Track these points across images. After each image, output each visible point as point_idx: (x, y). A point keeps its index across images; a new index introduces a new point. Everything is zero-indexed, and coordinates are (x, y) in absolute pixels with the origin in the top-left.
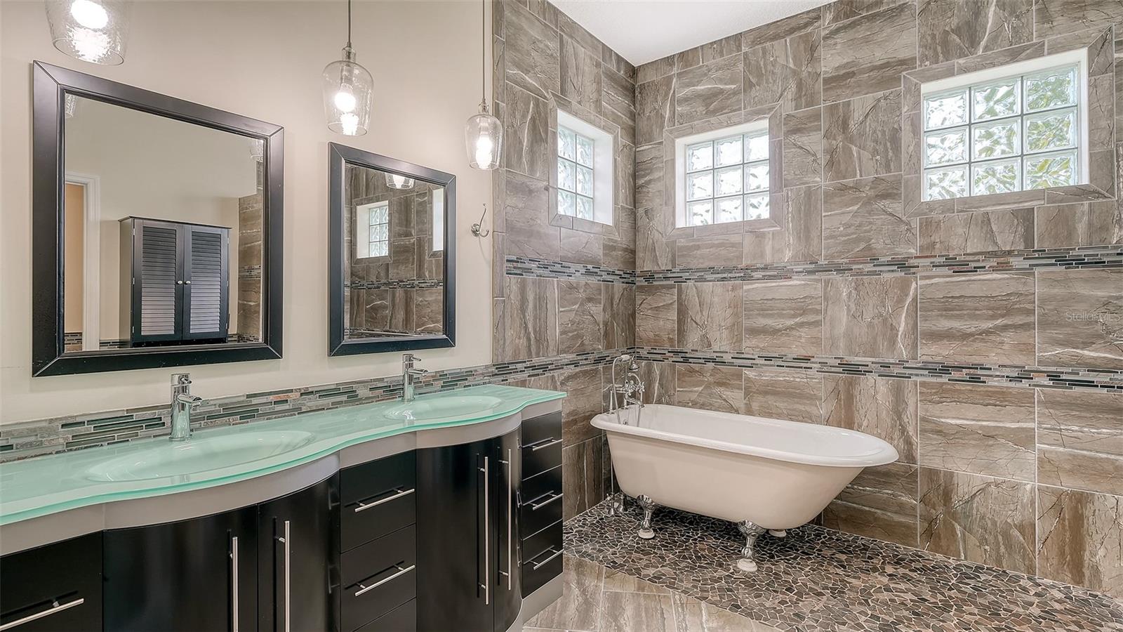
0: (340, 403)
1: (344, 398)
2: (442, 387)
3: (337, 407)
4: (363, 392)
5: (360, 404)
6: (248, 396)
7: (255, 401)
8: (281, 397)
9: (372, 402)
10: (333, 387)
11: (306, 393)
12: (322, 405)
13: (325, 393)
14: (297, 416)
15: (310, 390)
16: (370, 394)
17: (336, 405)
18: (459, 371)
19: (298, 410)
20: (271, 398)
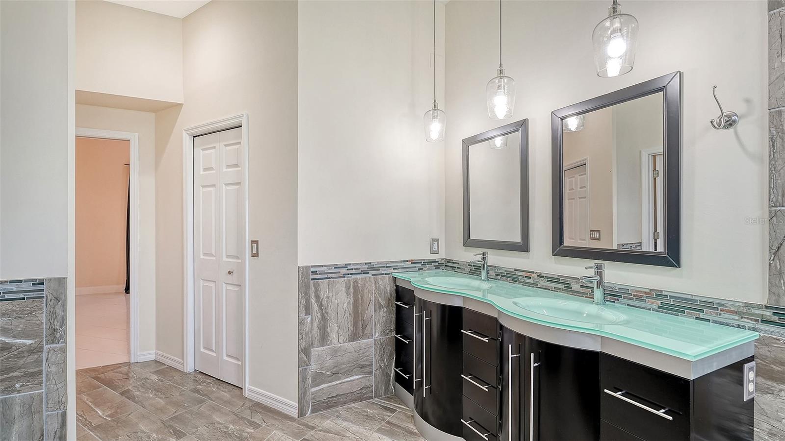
0: (560, 289)
1: (562, 286)
2: (659, 307)
3: (557, 291)
4: (575, 287)
5: (573, 295)
6: (515, 270)
7: (518, 273)
8: (529, 274)
9: (582, 296)
10: (556, 277)
11: (540, 276)
12: (549, 287)
13: (551, 279)
14: (535, 288)
15: (542, 275)
16: (581, 290)
17: (556, 289)
18: (689, 297)
19: (535, 285)
20: (523, 274)
